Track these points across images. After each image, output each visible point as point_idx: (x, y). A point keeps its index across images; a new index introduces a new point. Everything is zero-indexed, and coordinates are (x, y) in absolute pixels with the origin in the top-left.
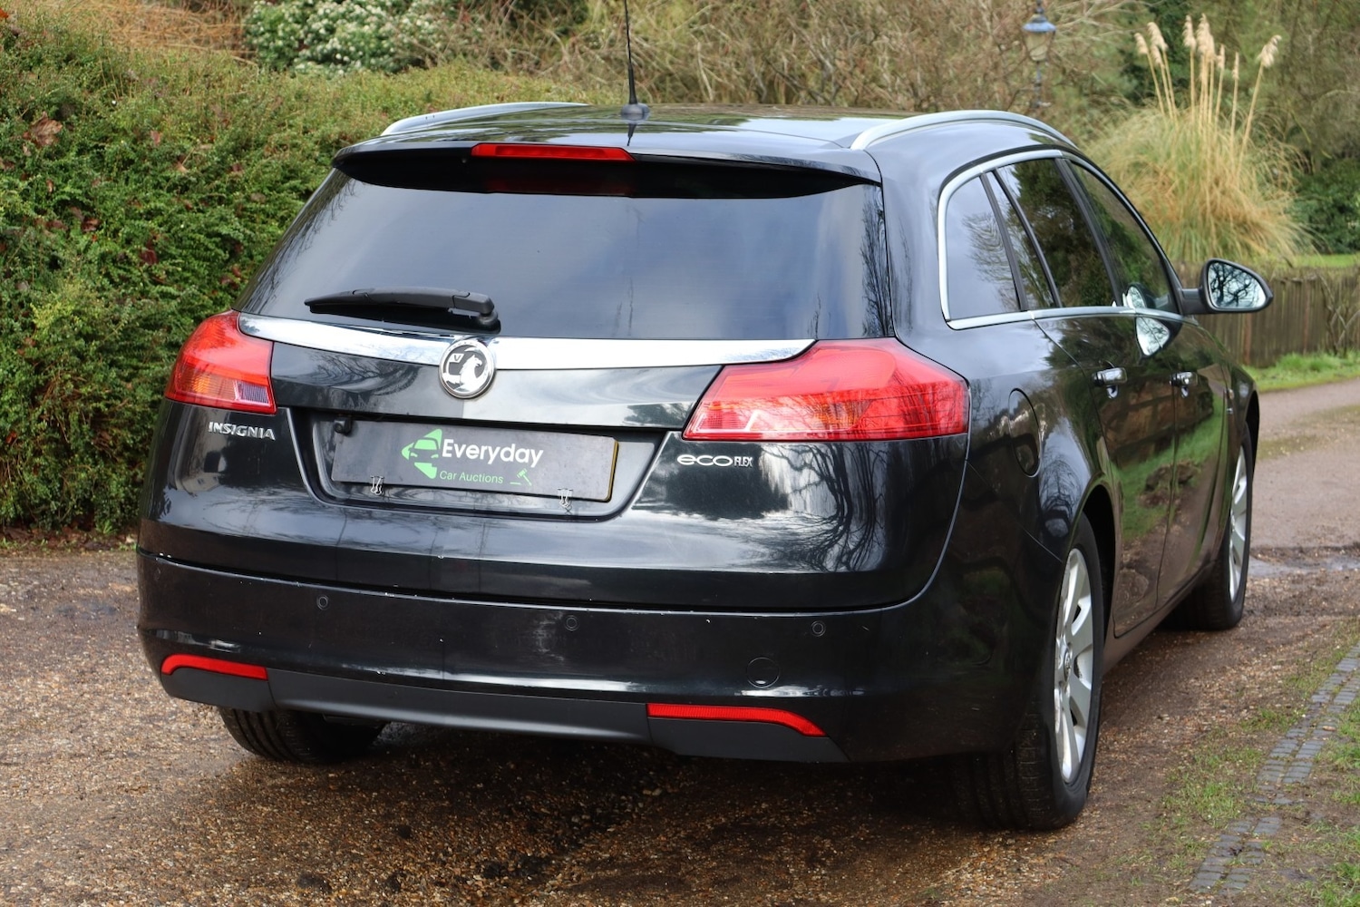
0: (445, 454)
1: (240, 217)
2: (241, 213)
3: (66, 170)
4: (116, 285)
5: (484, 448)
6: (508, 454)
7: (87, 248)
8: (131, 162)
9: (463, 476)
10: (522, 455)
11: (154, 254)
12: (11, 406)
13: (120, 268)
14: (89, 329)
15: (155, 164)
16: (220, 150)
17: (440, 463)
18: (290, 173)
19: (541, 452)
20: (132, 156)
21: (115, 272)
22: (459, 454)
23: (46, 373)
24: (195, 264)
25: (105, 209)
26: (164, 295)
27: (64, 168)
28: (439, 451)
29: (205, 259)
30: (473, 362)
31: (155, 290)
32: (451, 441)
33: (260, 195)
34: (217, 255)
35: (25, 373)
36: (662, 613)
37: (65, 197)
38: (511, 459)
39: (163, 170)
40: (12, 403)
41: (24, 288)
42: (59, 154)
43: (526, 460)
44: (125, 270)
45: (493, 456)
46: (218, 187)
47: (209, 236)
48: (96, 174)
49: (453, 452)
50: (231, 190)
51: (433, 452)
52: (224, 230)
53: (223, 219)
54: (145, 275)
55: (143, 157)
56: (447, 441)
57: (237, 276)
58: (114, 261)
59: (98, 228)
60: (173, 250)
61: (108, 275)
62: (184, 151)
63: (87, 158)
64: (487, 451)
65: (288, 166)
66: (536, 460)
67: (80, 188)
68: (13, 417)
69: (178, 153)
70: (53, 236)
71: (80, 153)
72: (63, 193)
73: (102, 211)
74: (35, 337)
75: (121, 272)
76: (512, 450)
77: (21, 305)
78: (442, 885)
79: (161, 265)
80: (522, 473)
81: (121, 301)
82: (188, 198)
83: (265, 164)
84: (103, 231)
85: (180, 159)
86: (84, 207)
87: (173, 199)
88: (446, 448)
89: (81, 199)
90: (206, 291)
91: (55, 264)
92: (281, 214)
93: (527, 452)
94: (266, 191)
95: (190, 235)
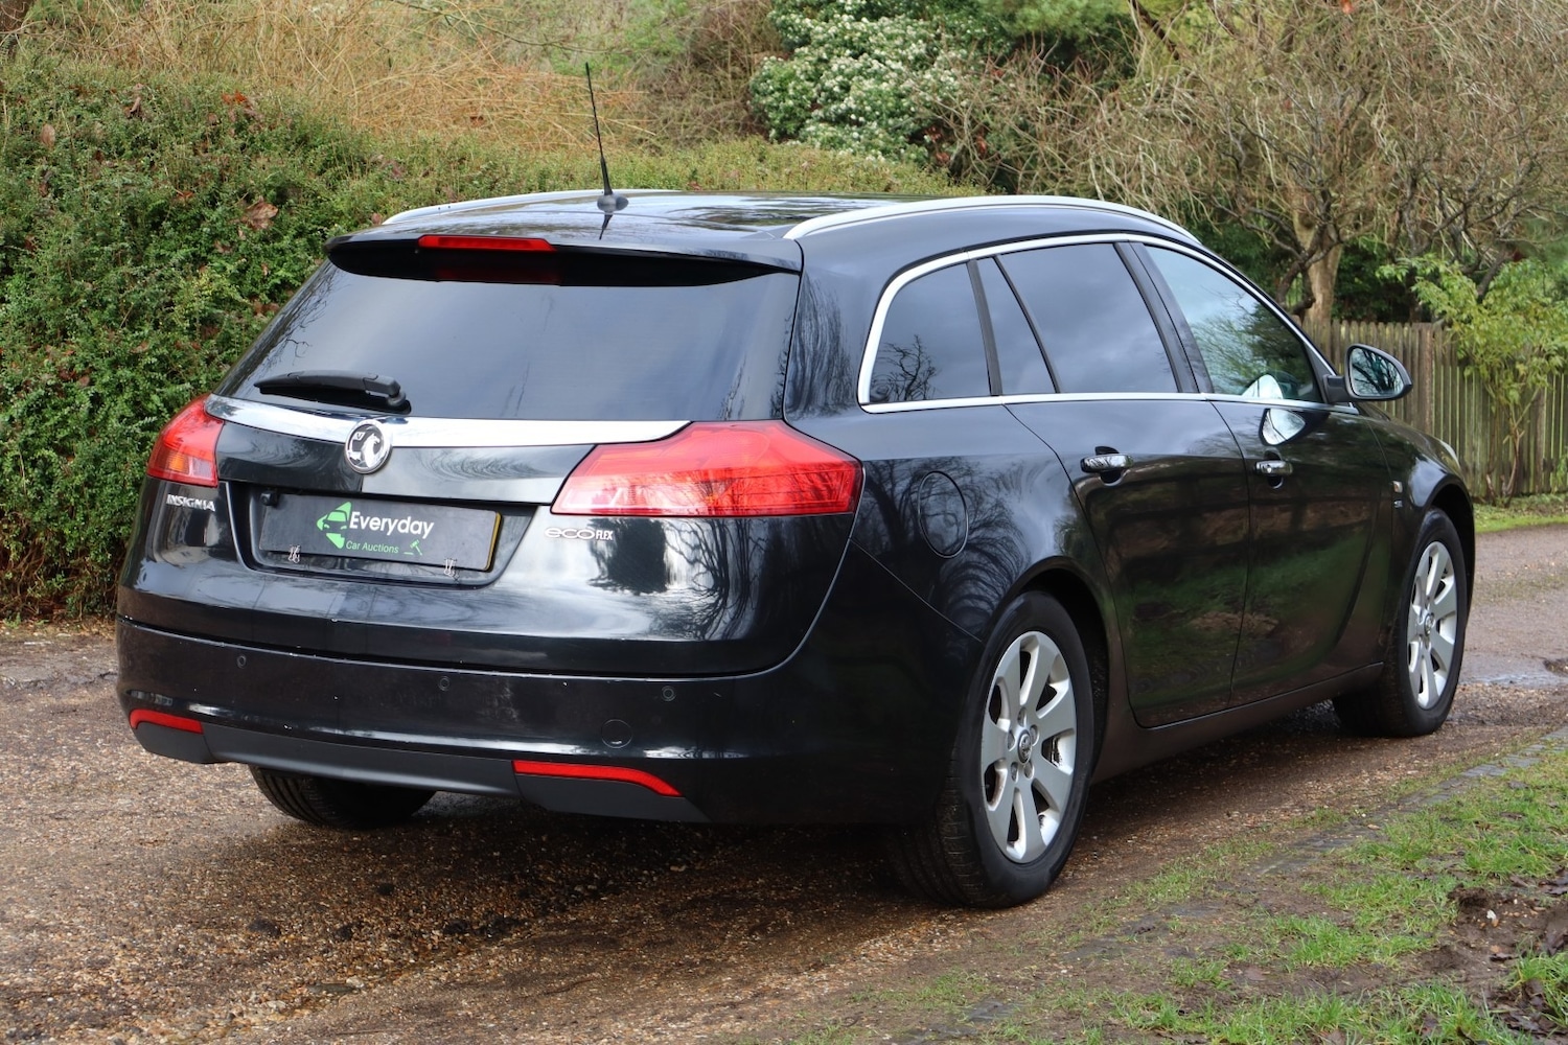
0: (352, 526)
3: (283, 254)
5: (384, 520)
6: (404, 526)
9: (365, 546)
10: (416, 527)
17: (348, 535)
19: (432, 525)
22: (363, 526)
27: (282, 251)
28: (348, 523)
30: (372, 440)
32: (358, 513)
36: (524, 675)
37: (278, 281)
38: (406, 531)
42: (277, 237)
43: (419, 532)
45: (391, 528)
48: (310, 259)
49: (359, 524)
51: (341, 524)
56: (355, 514)
63: (301, 242)
64: (387, 523)
66: (427, 531)
67: (294, 271)
70: (264, 320)
71: (295, 237)
72: (276, 276)
76: (408, 522)
80: (414, 544)
88: (354, 520)
89: (293, 282)
93: (420, 524)
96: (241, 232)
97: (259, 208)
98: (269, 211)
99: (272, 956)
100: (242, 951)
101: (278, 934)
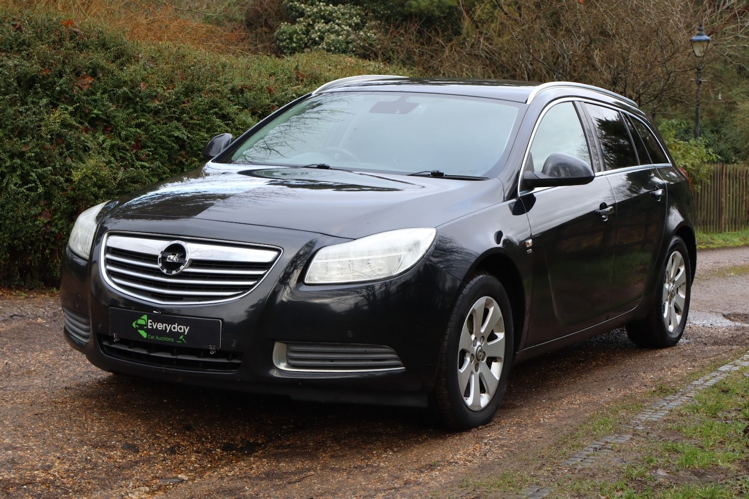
1: (186, 127)
2: (186, 125)
3: (96, 102)
4: (117, 160)
7: (104, 142)
8: (130, 98)
11: (140, 145)
12: (59, 220)
13: (121, 152)
14: (100, 183)
15: (141, 99)
16: (177, 93)
18: (214, 105)
20: (131, 95)
21: (118, 154)
23: (77, 205)
24: (161, 151)
25: (115, 122)
26: (143, 167)
27: (95, 101)
29: (167, 149)
31: (138, 163)
33: (198, 116)
34: (172, 147)
35: (66, 204)
37: (94, 116)
39: (146, 103)
40: (60, 219)
41: (69, 161)
42: (93, 93)
44: (123, 153)
46: (174, 112)
47: (169, 137)
48: (111, 104)
50: (182, 113)
52: (176, 134)
53: (177, 128)
54: (134, 156)
55: (136, 96)
57: (184, 158)
58: (119, 149)
59: (111, 132)
60: (149, 144)
61: (114, 155)
62: (158, 93)
63: (106, 96)
65: (213, 102)
67: (102, 111)
68: (60, 226)
69: (154, 94)
70: (87, 135)
71: (102, 94)
72: (93, 113)
73: (113, 123)
74: (73, 186)
75: (121, 154)
77: (67, 170)
78: (198, 452)
79: (142, 151)
81: (119, 169)
82: (159, 117)
83: (201, 100)
84: (113, 133)
85: (156, 97)
86: (105, 121)
87: (150, 118)
89: (102, 116)
90: (166, 165)
91: (86, 149)
92: (208, 126)
94: (201, 114)
95: (159, 136)
96: (75, 91)
97: (84, 78)
98: (89, 80)
99: (137, 463)
100: (120, 461)
101: (138, 452)
